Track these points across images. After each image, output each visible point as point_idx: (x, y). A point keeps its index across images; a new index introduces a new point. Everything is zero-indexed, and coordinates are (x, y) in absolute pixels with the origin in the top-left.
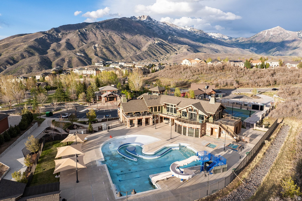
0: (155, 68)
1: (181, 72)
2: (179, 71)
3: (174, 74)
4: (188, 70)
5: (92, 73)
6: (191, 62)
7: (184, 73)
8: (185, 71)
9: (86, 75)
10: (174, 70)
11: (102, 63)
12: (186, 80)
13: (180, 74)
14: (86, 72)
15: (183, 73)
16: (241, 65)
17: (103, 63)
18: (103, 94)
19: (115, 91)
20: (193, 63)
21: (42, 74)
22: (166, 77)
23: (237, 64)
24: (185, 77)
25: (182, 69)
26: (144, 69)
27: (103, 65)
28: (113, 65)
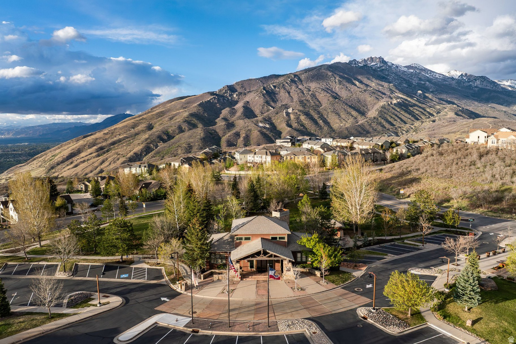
0: (397, 151)
1: (473, 163)
2: (468, 161)
3: (454, 167)
4: (492, 157)
5: (264, 160)
6: (496, 137)
7: (485, 166)
8: (483, 159)
9: (252, 163)
10: (452, 156)
11: (289, 140)
12: (496, 186)
13: (472, 167)
14: (253, 159)
15: (479, 165)
17: (291, 140)
18: (240, 244)
19: (278, 237)
20: (501, 139)
21: (182, 160)
22: (432, 176)
24: (488, 175)
25: (475, 156)
26: (374, 153)
27: (290, 143)
28: (309, 143)
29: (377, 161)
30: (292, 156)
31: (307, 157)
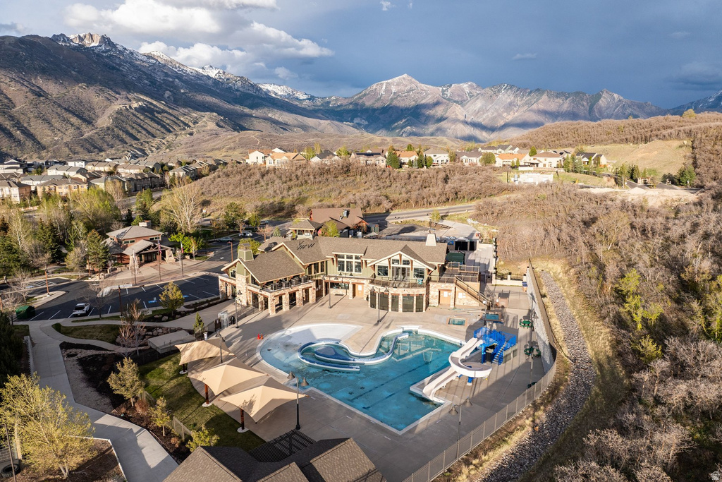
0: (174, 174)
1: (257, 182)
2: (253, 180)
3: (242, 186)
4: (271, 176)
6: (272, 157)
7: (268, 184)
8: (265, 178)
10: (238, 177)
12: (277, 199)
13: (257, 185)
15: (262, 183)
16: (381, 161)
18: (127, 246)
19: (154, 237)
20: (277, 160)
22: (225, 196)
23: (372, 160)
24: (271, 191)
25: (258, 176)
26: (151, 178)
27: (22, 170)
28: (57, 169)
29: (155, 186)
30: (52, 186)
31: (72, 186)
